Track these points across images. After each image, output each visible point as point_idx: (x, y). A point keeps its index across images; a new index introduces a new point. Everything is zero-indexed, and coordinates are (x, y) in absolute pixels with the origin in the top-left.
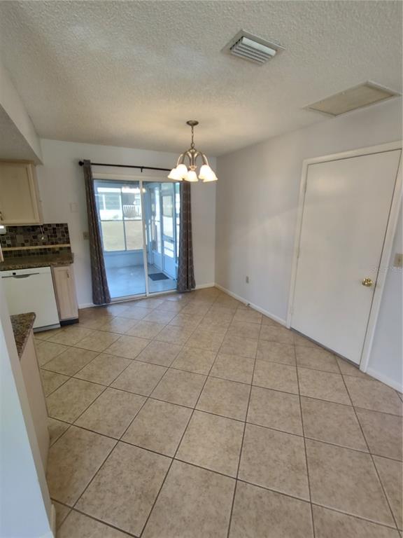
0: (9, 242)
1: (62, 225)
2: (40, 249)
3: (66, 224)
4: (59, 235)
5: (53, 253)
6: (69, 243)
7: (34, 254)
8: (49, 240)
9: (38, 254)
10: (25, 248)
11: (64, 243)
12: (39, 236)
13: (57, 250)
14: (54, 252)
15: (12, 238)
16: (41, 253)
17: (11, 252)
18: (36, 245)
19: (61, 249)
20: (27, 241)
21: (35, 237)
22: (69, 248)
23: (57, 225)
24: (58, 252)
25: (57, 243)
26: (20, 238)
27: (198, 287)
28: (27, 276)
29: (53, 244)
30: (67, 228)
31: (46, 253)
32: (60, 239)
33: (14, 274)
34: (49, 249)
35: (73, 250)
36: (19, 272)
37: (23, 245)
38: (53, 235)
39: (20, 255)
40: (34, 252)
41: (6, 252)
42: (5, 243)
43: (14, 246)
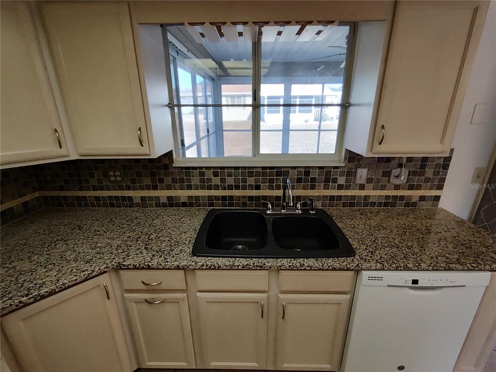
0: (342, 180)
2: (387, 197)
4: (429, 173)
5: (406, 205)
6: (441, 187)
7: (373, 204)
8: (407, 182)
9: (380, 204)
10: (363, 193)
11: (431, 189)
12: (395, 172)
13: (414, 200)
14: (410, 204)
15: (349, 174)
16: (386, 204)
17: (339, 198)
18: (383, 188)
19: (422, 198)
20: (370, 181)
21: (387, 174)
24: (414, 204)
25: (419, 187)
29: (411, 188)
31: (393, 205)
32: (428, 180)
33: (415, 282)
34: (402, 198)
37: (362, 187)
38: (418, 170)
39: (352, 205)
40: (376, 200)
41: (332, 198)
42: (335, 181)
43: (348, 187)
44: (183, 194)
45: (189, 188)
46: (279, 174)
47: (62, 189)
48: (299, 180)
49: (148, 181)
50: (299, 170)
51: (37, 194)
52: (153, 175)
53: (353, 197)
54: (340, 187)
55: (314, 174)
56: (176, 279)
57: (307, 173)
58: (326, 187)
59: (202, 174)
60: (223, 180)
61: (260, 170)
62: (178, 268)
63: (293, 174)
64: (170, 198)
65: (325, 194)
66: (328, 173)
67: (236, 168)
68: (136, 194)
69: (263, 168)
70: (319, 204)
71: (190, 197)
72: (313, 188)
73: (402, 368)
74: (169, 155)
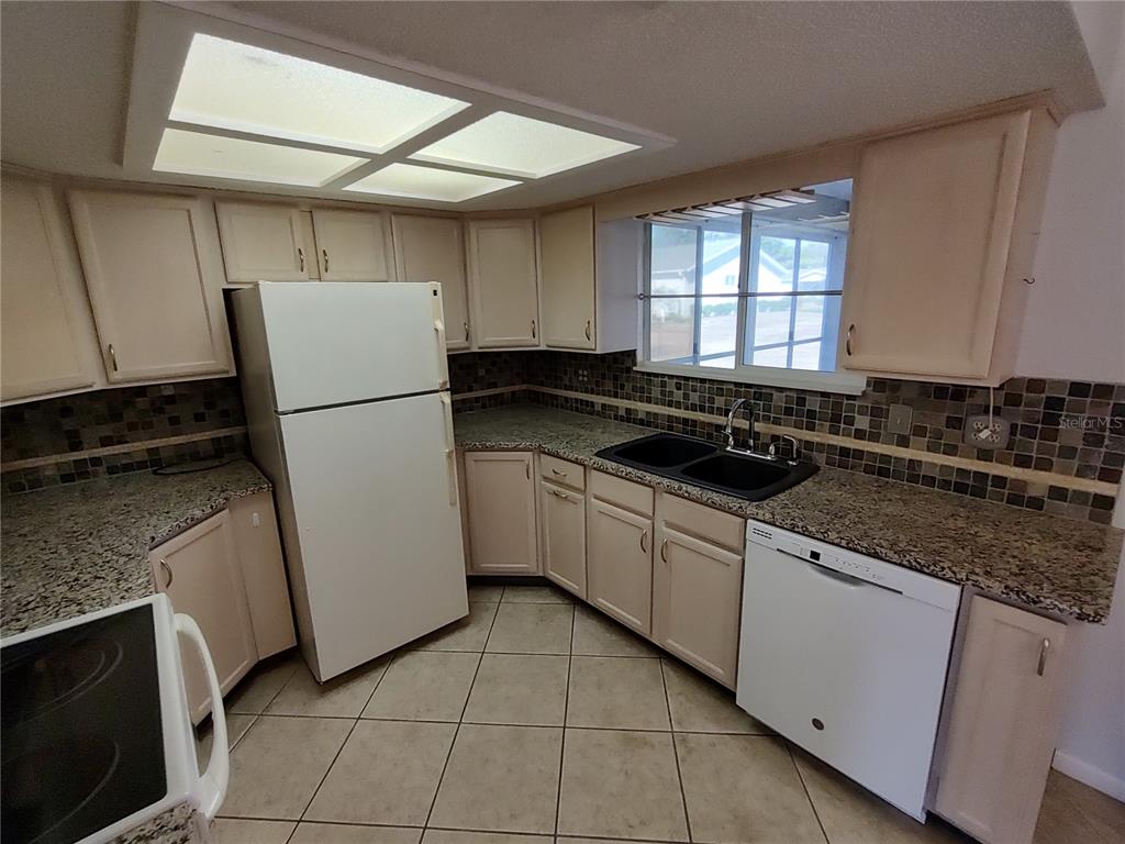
0: (863, 422)
2: (961, 471)
5: (1015, 499)
6: (1113, 478)
7: (930, 481)
8: (1010, 447)
9: (945, 484)
10: (906, 454)
11: (1080, 474)
12: (975, 422)
13: (1032, 492)
14: (1018, 496)
15: (877, 413)
16: (962, 487)
17: (859, 454)
18: (951, 450)
19: (1058, 493)
20: (919, 431)
21: (955, 423)
22: (1107, 503)
23: (1079, 389)
24: (1037, 504)
25: (1045, 465)
26: (900, 416)
28: (854, 580)
29: (1023, 462)
31: (979, 492)
32: (1068, 452)
33: (815, 555)
34: (1000, 481)
36: (832, 555)
37: (903, 442)
38: (1040, 426)
39: (883, 472)
40: (936, 473)
41: (845, 452)
42: (850, 421)
43: (874, 438)
44: (642, 407)
45: (649, 401)
46: (758, 396)
47: (542, 384)
48: (788, 411)
49: (609, 386)
50: (788, 393)
51: (524, 387)
52: (616, 378)
53: (886, 458)
54: (860, 435)
55: (813, 404)
56: (574, 474)
57: (801, 401)
58: (834, 431)
59: (664, 385)
60: (686, 396)
61: (732, 387)
62: (576, 462)
63: (779, 400)
64: (628, 411)
65: (831, 442)
66: (838, 405)
68: (599, 400)
69: (736, 384)
70: (820, 459)
71: (648, 413)
72: (811, 428)
73: (818, 724)
74: (632, 354)
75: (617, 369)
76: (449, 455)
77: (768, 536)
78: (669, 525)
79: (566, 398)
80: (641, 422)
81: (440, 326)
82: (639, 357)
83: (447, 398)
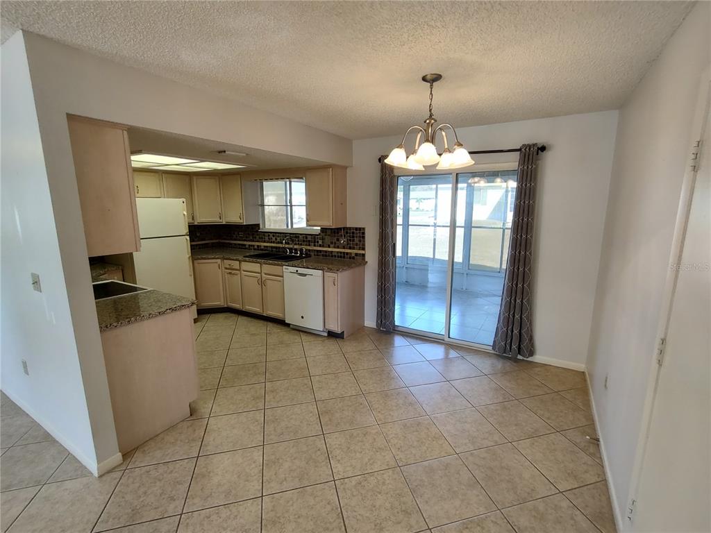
0: (320, 242)
1: (360, 229)
2: (341, 253)
3: (364, 229)
4: (356, 240)
5: (350, 258)
6: (364, 249)
7: (335, 256)
8: (347, 244)
9: (338, 256)
10: (330, 249)
11: (360, 249)
12: (340, 239)
13: (353, 255)
15: (323, 239)
16: (341, 257)
17: (320, 251)
18: (338, 247)
19: (356, 254)
20: (332, 243)
21: (337, 240)
22: (364, 255)
23: (356, 229)
24: (353, 258)
25: (354, 249)
26: (328, 240)
27: (538, 358)
28: (305, 275)
29: (350, 248)
30: (364, 233)
31: (344, 257)
32: (357, 245)
33: (297, 271)
34: (347, 253)
35: (367, 258)
36: (301, 270)
37: (329, 247)
38: (352, 239)
39: (326, 256)
40: (336, 254)
41: (318, 251)
42: (318, 242)
43: (323, 246)
44: (263, 244)
45: (265, 242)
46: (296, 237)
48: (304, 241)
49: (251, 237)
51: (217, 241)
52: (253, 235)
53: (326, 251)
54: (320, 246)
56: (236, 264)
57: (306, 238)
58: (315, 246)
59: (269, 236)
60: (276, 239)
62: (236, 260)
64: (258, 246)
65: (314, 249)
66: (315, 238)
67: (281, 233)
68: (247, 243)
69: (291, 234)
70: (312, 254)
71: (265, 246)
72: (309, 245)
73: (302, 317)
74: (258, 225)
75: (253, 231)
76: (189, 258)
77: (287, 269)
78: (266, 274)
79: (235, 244)
80: (262, 250)
81: (185, 213)
82: (261, 227)
83: (188, 238)
